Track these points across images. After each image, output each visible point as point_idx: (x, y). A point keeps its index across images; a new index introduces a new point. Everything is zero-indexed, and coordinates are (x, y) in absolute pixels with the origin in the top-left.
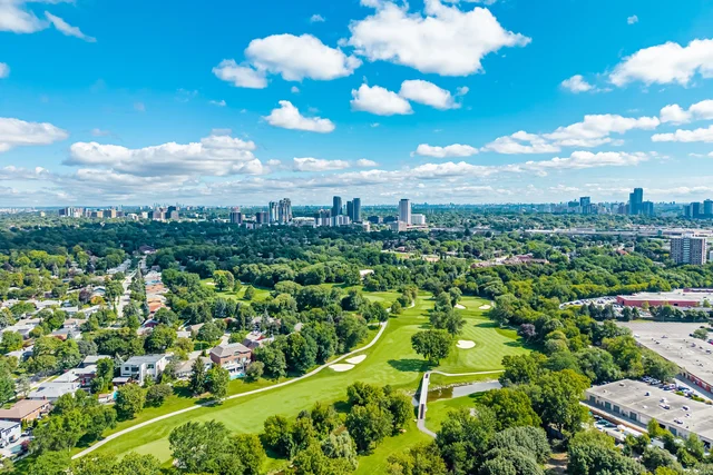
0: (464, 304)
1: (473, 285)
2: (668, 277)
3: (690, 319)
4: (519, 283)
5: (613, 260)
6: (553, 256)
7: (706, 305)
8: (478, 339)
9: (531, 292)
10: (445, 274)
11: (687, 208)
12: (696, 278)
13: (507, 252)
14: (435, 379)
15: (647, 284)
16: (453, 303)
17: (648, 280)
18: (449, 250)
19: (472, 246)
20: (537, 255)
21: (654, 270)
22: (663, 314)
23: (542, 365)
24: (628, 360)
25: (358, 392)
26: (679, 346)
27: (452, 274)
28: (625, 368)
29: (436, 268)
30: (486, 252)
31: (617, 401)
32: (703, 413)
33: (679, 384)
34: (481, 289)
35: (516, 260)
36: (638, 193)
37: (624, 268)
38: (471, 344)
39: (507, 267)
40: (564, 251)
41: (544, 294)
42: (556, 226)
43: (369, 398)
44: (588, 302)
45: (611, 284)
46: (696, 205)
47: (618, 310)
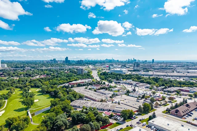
0: (31, 90)
1: (33, 85)
2: (78, 77)
3: (84, 85)
4: (45, 82)
5: (66, 74)
6: (52, 75)
7: (85, 82)
8: (39, 99)
9: (49, 84)
10: (22, 83)
11: (77, 61)
12: (83, 77)
13: (39, 74)
14: (31, 111)
15: (74, 79)
16: (28, 90)
17: (74, 78)
18: (20, 75)
19: (28, 74)
20: (47, 75)
21: (74, 76)
22: (79, 85)
23: (59, 101)
24: (76, 96)
25: (10, 120)
26: (83, 91)
27: (24, 82)
28: (75, 97)
29: (19, 81)
30: (33, 75)
31: (76, 104)
32: (90, 103)
33: (85, 98)
34: (35, 85)
35: (42, 77)
36: (67, 58)
37: (69, 76)
38: (38, 100)
39: (41, 79)
40: (54, 73)
41: (53, 84)
42: (49, 66)
43: (14, 121)
44: (64, 85)
45: (67, 80)
46: (79, 61)
47: (70, 86)
